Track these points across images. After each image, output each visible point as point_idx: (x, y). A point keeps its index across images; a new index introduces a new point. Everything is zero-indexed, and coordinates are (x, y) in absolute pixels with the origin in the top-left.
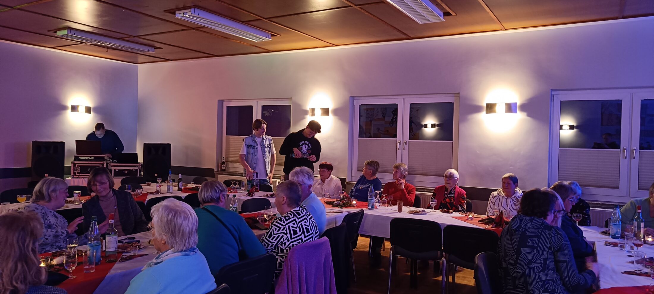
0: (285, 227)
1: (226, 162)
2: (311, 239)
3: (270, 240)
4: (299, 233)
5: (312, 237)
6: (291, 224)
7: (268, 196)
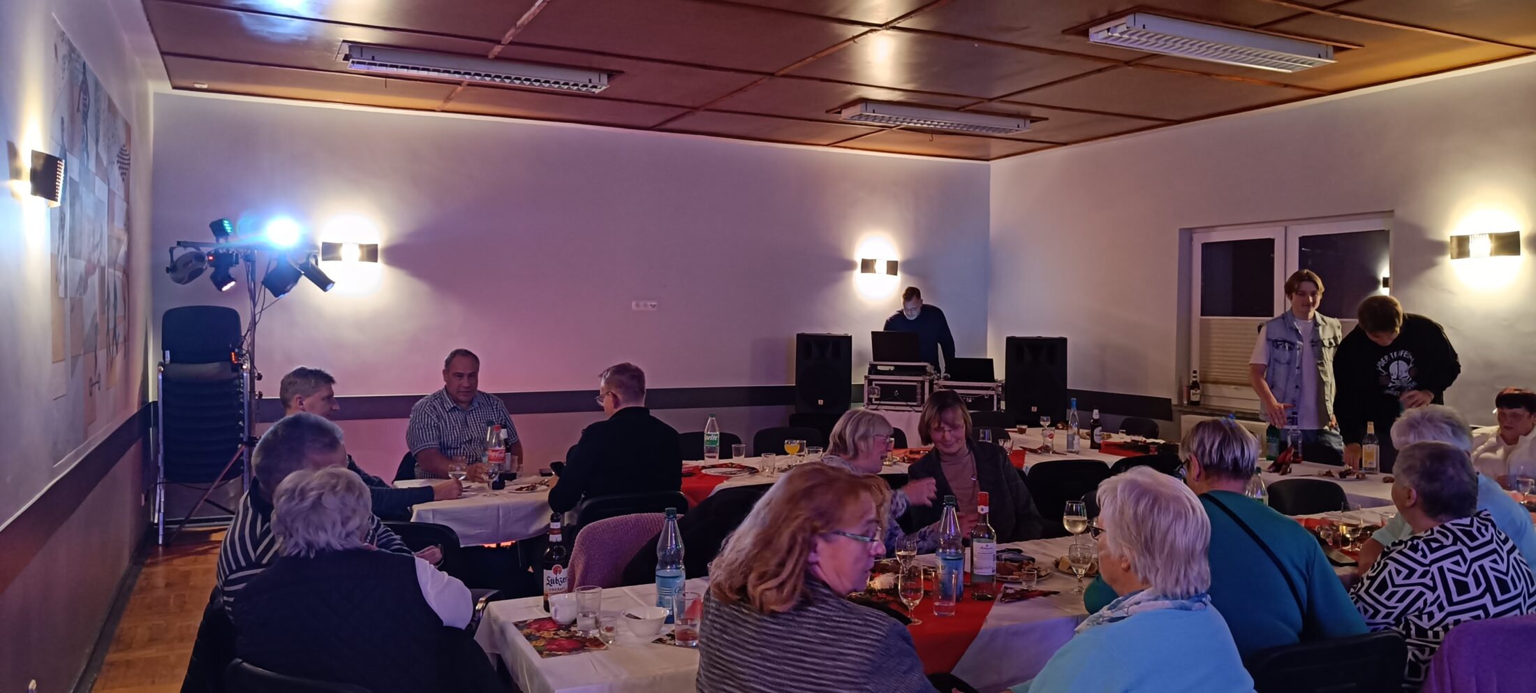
0: (1428, 568)
1: (1201, 382)
2: (1517, 612)
3: (1382, 598)
4: (1474, 592)
5: (1519, 606)
6: (1446, 564)
7: (1333, 476)
